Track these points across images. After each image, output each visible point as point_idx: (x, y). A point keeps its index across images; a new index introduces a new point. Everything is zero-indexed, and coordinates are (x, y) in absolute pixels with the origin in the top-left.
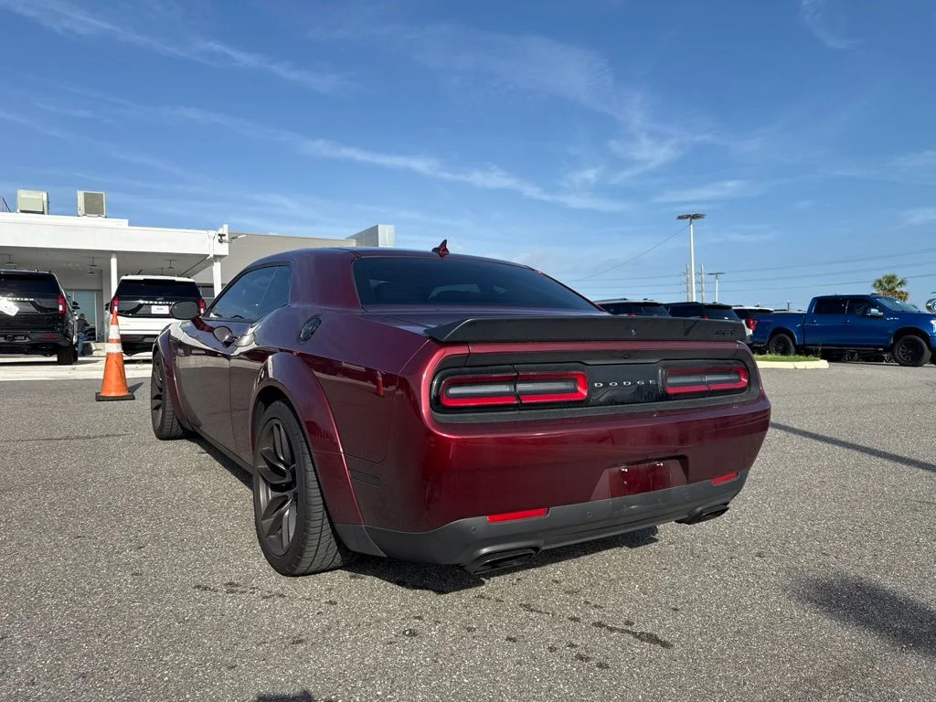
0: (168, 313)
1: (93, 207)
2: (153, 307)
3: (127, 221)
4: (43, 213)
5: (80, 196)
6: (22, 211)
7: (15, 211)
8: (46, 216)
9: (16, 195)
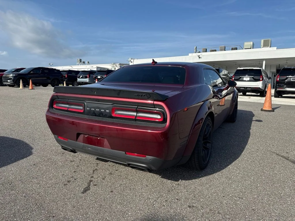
0: (249, 80)
1: (266, 45)
2: (244, 78)
3: (276, 47)
4: (251, 48)
5: (262, 41)
6: (245, 49)
7: (243, 49)
8: (252, 49)
9: (244, 44)
